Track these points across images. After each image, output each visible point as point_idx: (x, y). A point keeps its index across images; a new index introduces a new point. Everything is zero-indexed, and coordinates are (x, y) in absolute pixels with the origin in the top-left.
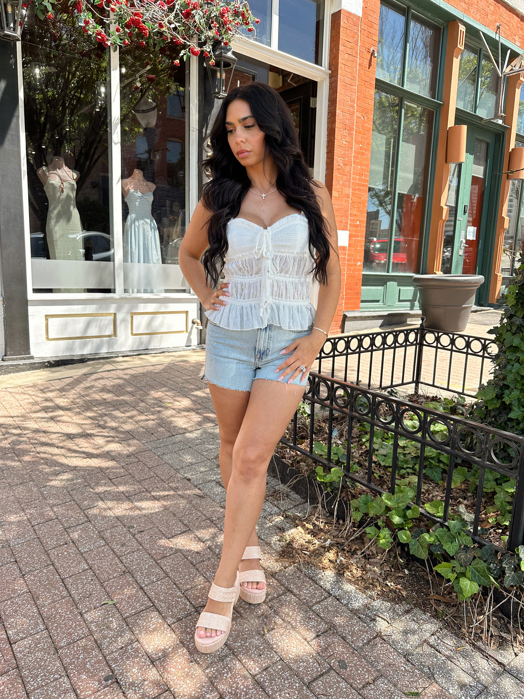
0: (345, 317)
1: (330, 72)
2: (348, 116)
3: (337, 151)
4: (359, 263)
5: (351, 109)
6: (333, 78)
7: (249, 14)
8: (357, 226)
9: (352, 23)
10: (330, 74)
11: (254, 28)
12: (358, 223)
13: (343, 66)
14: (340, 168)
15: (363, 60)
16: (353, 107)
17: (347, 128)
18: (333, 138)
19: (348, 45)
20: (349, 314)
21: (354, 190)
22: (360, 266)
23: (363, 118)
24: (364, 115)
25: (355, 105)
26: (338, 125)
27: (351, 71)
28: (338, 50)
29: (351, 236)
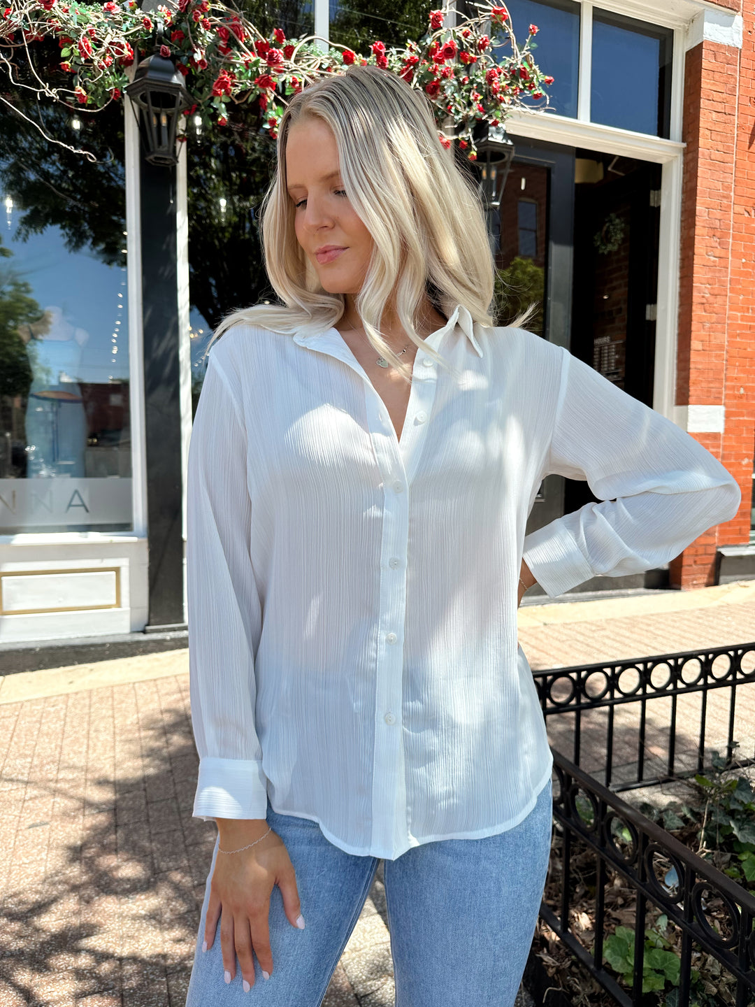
0: (720, 556)
1: (684, 145)
2: (718, 214)
3: (699, 274)
4: (745, 461)
5: (725, 201)
6: (690, 156)
7: (534, 71)
8: (741, 397)
9: (725, 60)
10: (684, 149)
11: (544, 94)
12: (742, 391)
13: (708, 132)
14: (704, 301)
15: (746, 119)
16: (728, 197)
17: (718, 234)
18: (691, 253)
19: (716, 96)
20: (727, 552)
21: (731, 336)
22: (747, 465)
23: (746, 215)
24: (748, 209)
25: (732, 194)
26: (700, 230)
27: (723, 139)
28: (698, 108)
29: (728, 415)
